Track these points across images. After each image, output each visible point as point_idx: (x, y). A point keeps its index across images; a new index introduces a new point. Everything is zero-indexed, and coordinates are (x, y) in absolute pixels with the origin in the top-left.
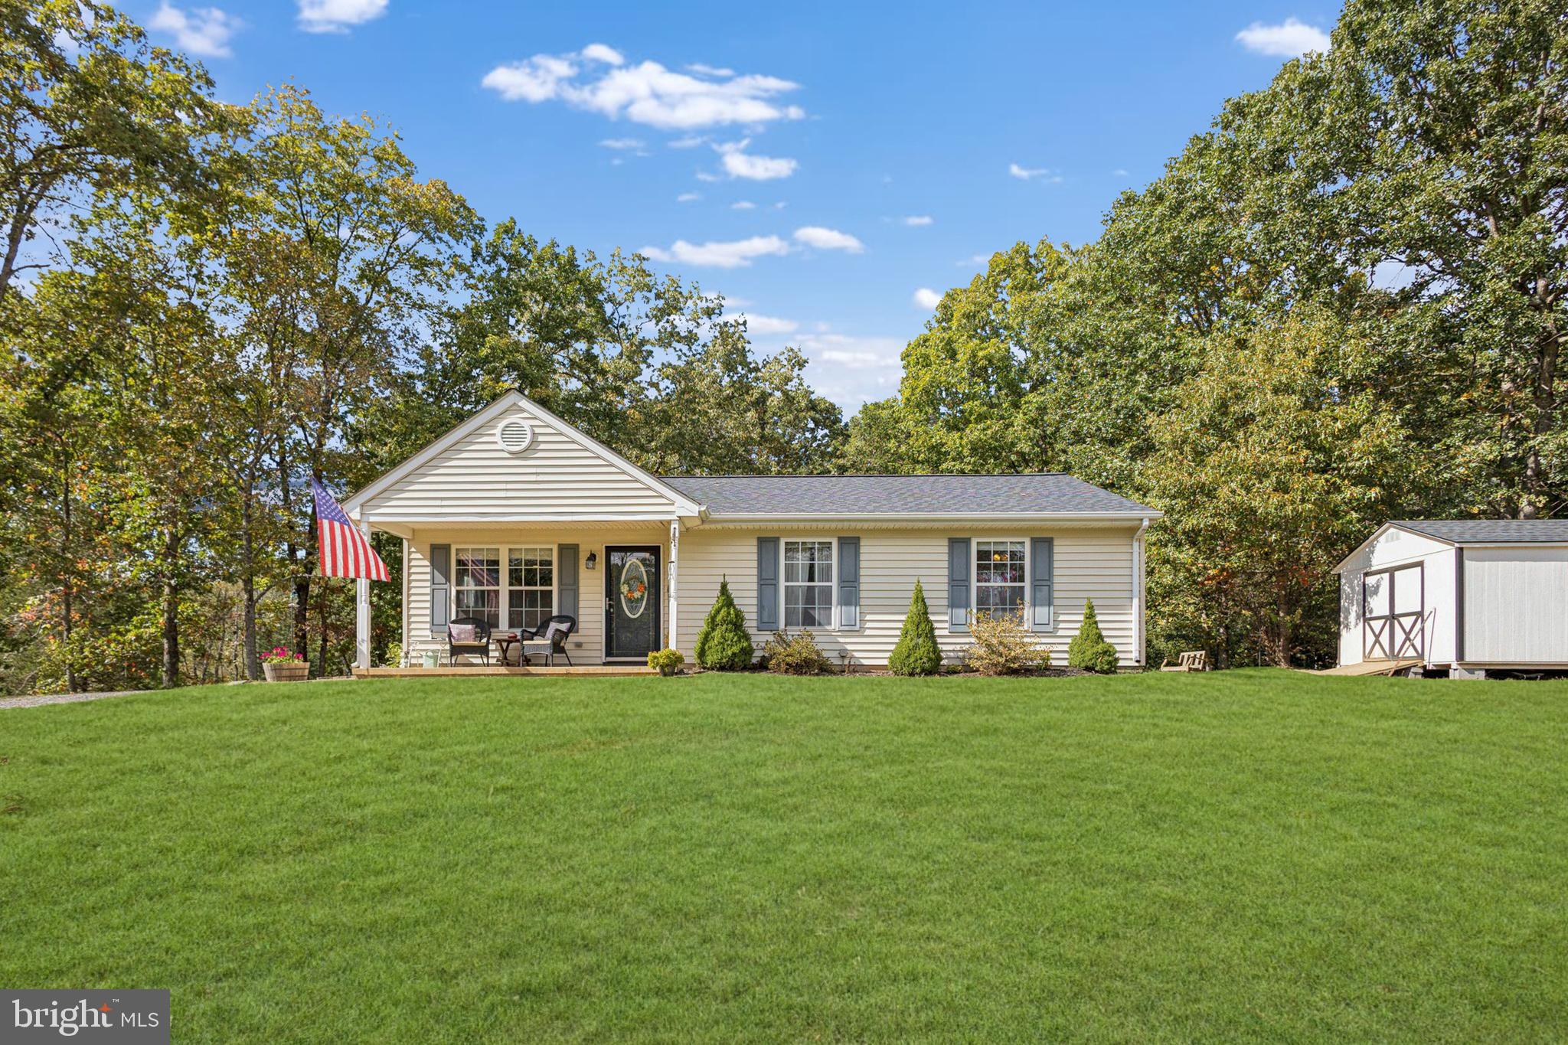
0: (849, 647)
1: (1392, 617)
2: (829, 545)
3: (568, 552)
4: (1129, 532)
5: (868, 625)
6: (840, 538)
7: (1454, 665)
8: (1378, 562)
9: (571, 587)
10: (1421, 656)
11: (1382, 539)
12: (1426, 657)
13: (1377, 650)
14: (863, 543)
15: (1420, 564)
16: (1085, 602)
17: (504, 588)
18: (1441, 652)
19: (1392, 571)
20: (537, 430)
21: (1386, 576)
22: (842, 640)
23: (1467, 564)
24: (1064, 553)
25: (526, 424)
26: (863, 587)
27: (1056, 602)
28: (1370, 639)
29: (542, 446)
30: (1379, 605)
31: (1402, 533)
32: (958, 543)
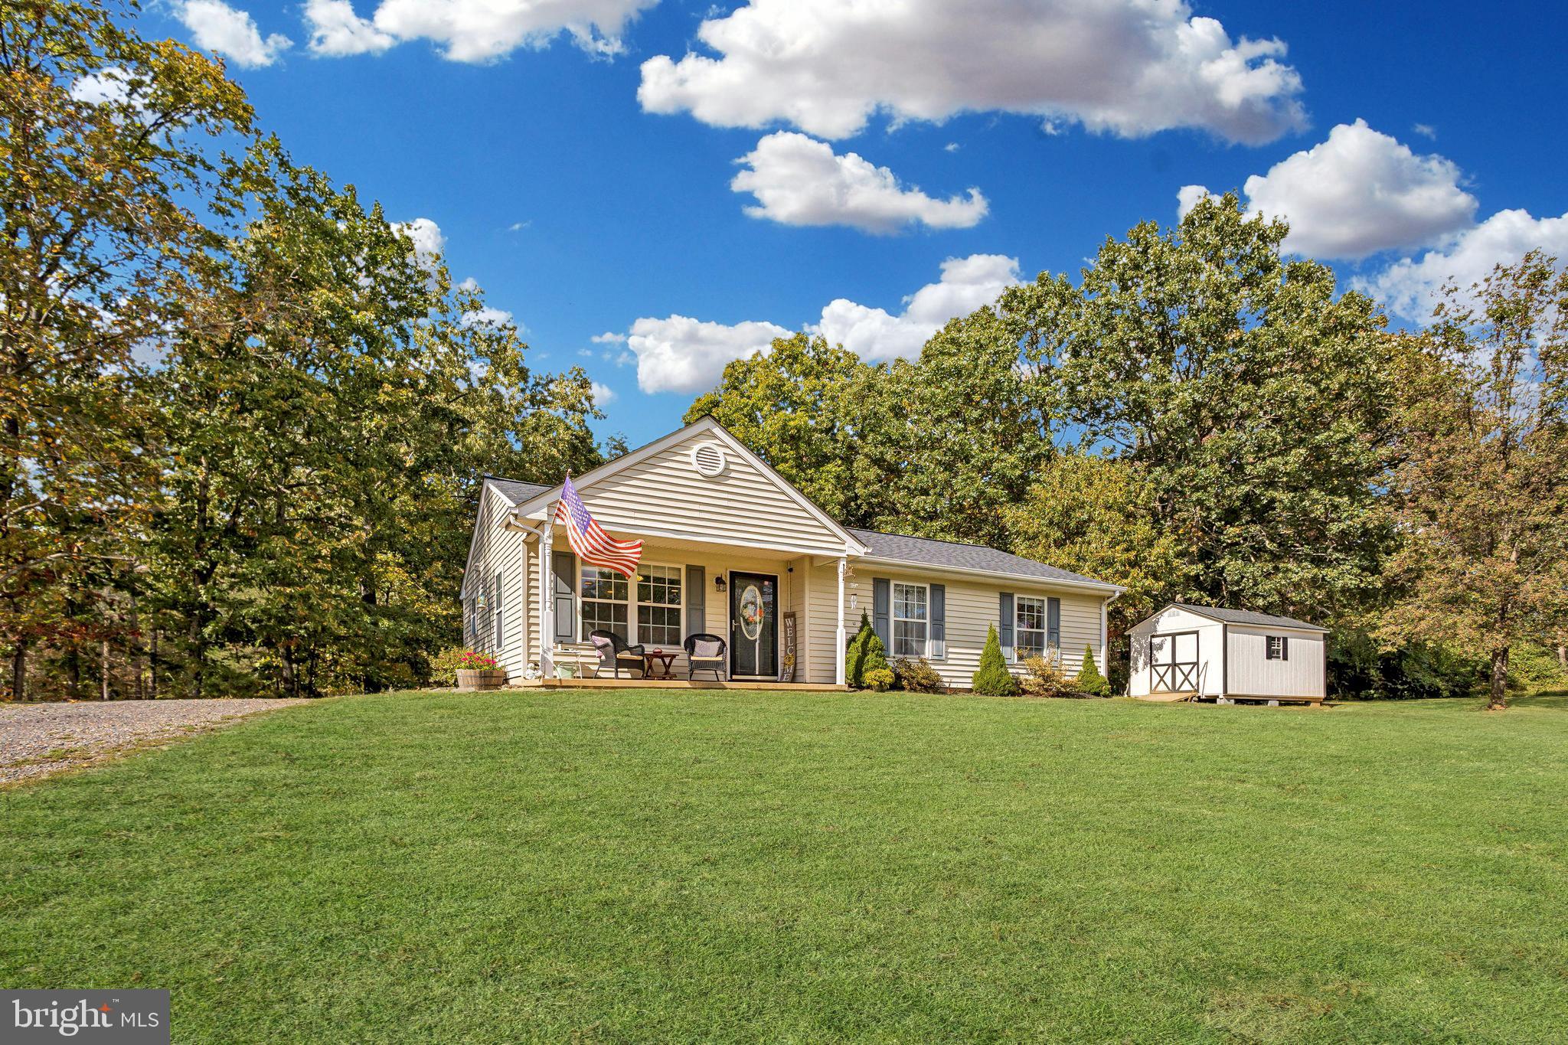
0: (941, 673)
1: (1174, 665)
2: (921, 591)
3: (696, 573)
4: (1100, 599)
5: (950, 656)
6: (932, 585)
7: (1221, 696)
8: (1161, 629)
9: (698, 606)
10: (1197, 691)
11: (1166, 614)
12: (1201, 690)
13: (1162, 687)
14: (947, 590)
15: (1197, 632)
16: (1085, 647)
17: (633, 603)
18: (1212, 686)
19: (1174, 636)
20: (729, 459)
21: (1169, 639)
22: (933, 667)
23: (1229, 635)
24: (1067, 609)
25: (720, 451)
26: (947, 625)
27: (1062, 645)
28: (1156, 678)
29: (733, 475)
30: (1163, 656)
31: (1181, 612)
32: (1006, 597)
